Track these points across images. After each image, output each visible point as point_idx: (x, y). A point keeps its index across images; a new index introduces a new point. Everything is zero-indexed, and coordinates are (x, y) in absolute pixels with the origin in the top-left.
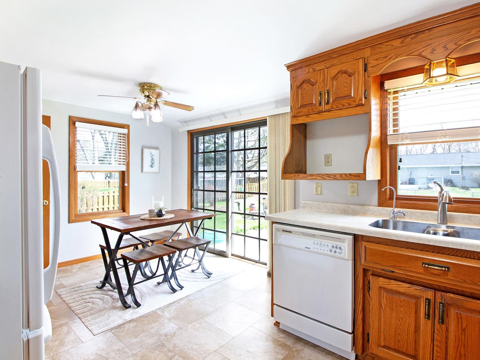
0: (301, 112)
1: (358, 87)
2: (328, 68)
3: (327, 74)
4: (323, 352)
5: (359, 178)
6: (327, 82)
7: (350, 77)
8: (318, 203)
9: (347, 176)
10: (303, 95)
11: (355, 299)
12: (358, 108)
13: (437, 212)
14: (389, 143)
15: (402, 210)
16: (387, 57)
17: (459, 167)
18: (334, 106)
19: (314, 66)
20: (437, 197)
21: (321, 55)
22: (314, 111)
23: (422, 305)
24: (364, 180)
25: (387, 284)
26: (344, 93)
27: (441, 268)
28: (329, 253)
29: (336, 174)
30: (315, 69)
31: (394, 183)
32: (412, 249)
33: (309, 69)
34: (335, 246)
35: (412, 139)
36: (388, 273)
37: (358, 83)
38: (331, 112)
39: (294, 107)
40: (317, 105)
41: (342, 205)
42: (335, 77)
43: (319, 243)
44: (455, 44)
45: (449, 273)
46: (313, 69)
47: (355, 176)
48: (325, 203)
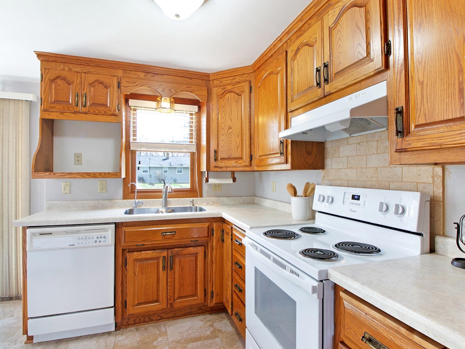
0: (54, 107)
1: (113, 100)
2: (85, 73)
3: (84, 79)
4: (86, 338)
5: (116, 176)
6: (84, 85)
7: (107, 89)
8: (67, 202)
9: (106, 175)
10: (58, 91)
11: (116, 276)
12: (112, 117)
13: (162, 199)
14: (131, 149)
15: (140, 200)
16: (135, 83)
17: (147, 167)
18: (91, 110)
19: (71, 66)
20: (162, 189)
21: (79, 58)
22: (70, 110)
23: (161, 262)
24: (120, 178)
25: (139, 256)
26: (100, 101)
27: (172, 233)
28: (94, 244)
29: (96, 173)
30: (72, 69)
31: (134, 180)
32: (156, 225)
33: (64, 66)
34: (99, 236)
35: (147, 147)
36: (140, 247)
37: (113, 96)
38: (87, 114)
39: (46, 100)
40: (74, 105)
41: (92, 201)
42: (92, 84)
43: (84, 237)
44: (175, 90)
45: (176, 236)
46: (69, 68)
47: (113, 175)
48: (75, 202)
